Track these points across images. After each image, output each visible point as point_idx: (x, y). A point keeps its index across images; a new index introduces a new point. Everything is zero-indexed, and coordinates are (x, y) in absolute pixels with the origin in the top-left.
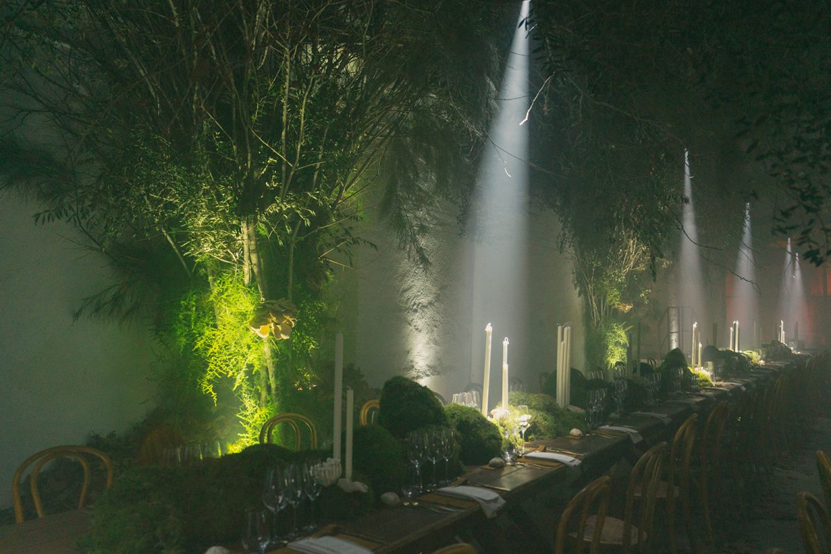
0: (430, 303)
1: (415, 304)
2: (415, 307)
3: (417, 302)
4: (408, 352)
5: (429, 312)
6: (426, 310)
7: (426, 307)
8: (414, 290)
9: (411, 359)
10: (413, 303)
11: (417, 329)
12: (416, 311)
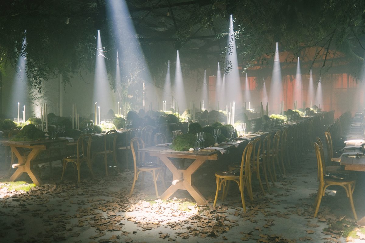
0: (42, 97)
1: (35, 97)
2: (35, 98)
3: (36, 96)
4: (33, 112)
5: (41, 100)
6: (40, 99)
7: (40, 98)
8: (35, 93)
9: (34, 114)
10: (34, 97)
11: (36, 105)
12: (36, 99)
